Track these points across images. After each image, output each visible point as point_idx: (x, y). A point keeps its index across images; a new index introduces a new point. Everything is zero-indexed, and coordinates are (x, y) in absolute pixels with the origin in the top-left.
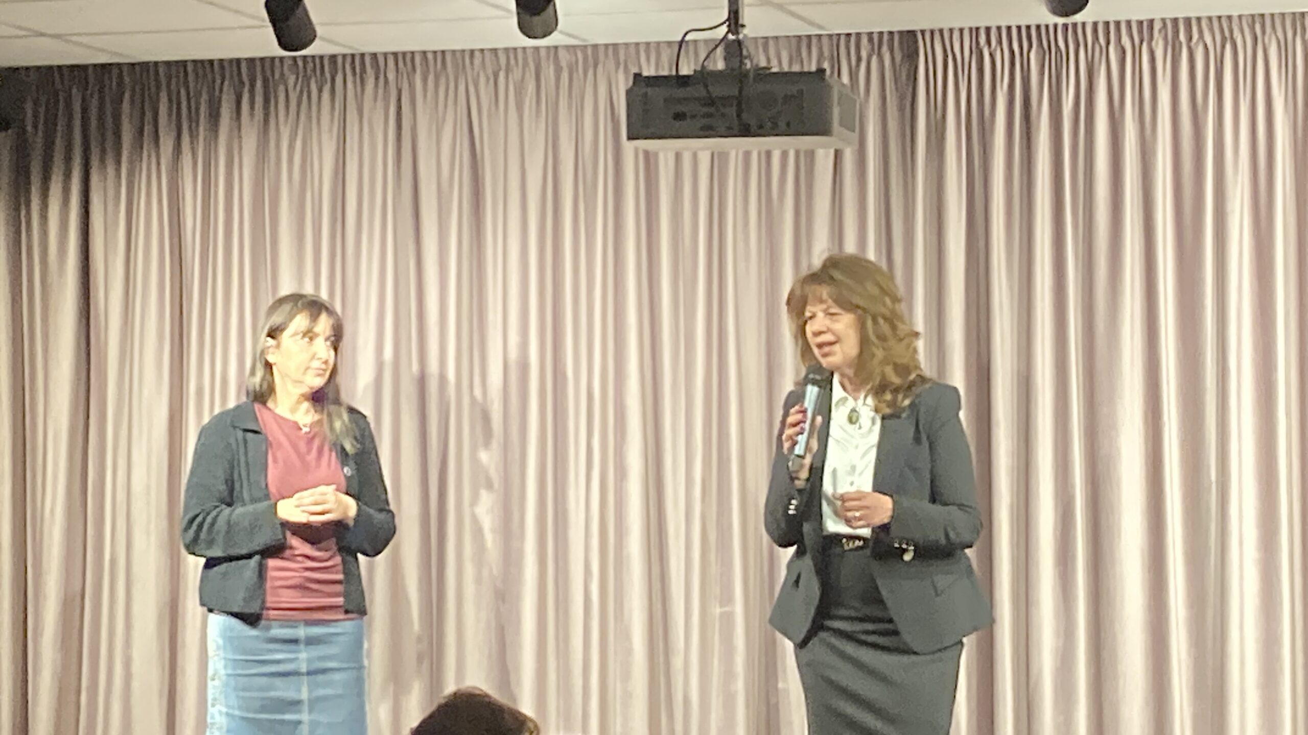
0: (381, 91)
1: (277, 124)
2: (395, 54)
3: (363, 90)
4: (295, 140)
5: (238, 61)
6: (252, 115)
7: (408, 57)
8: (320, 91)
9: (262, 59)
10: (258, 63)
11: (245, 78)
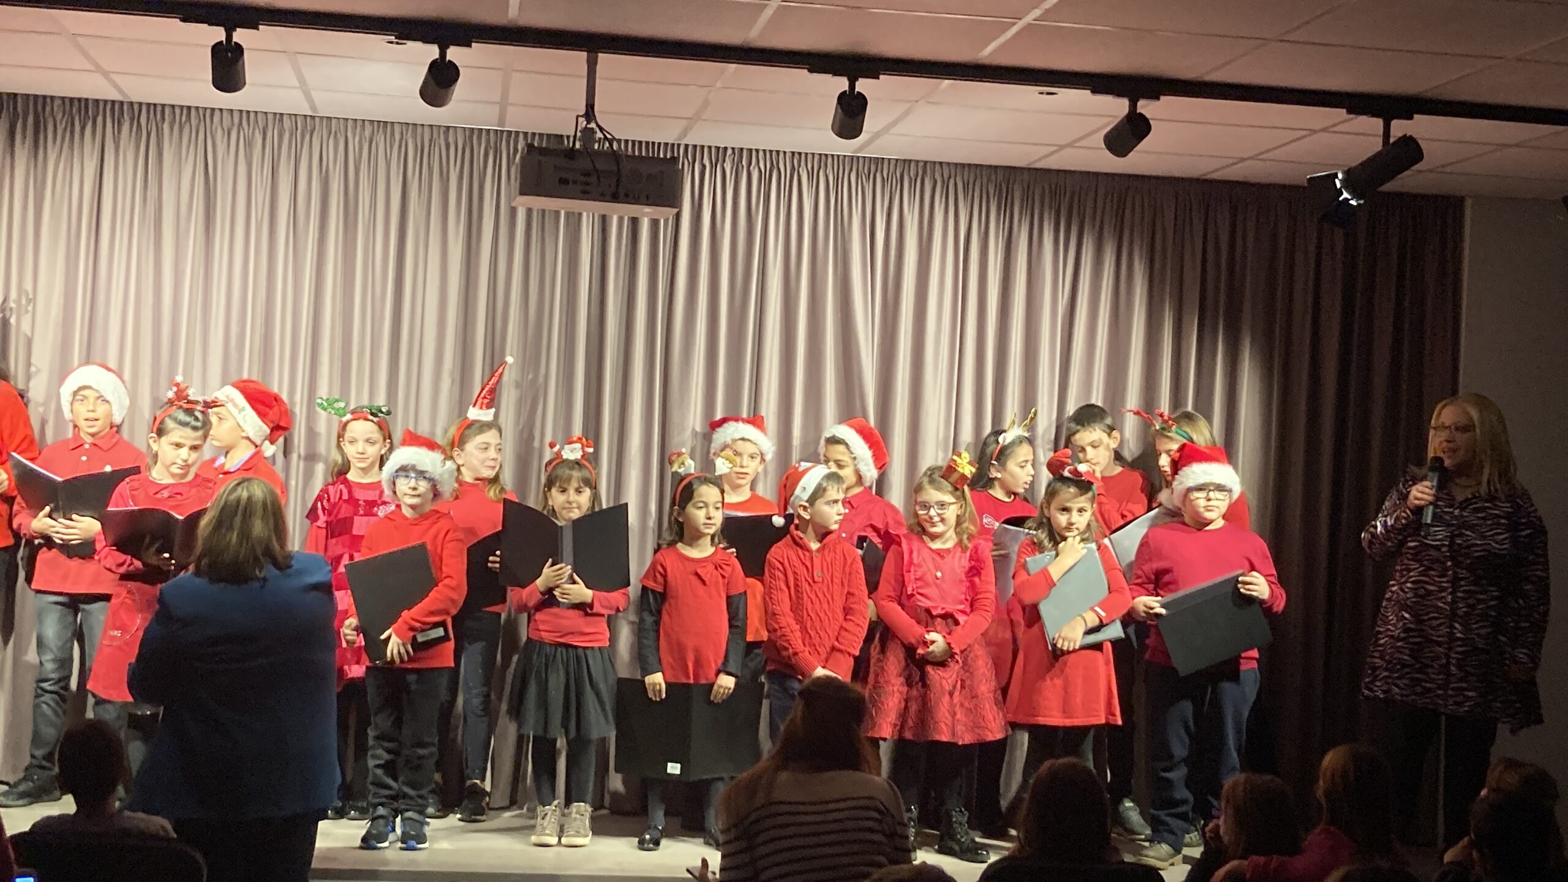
0: (134, 134)
1: (45, 148)
2: (149, 105)
3: (119, 132)
4: (59, 162)
5: (15, 95)
6: (24, 137)
7: (159, 109)
8: (83, 129)
9: (36, 97)
10: (31, 98)
11: (20, 110)
